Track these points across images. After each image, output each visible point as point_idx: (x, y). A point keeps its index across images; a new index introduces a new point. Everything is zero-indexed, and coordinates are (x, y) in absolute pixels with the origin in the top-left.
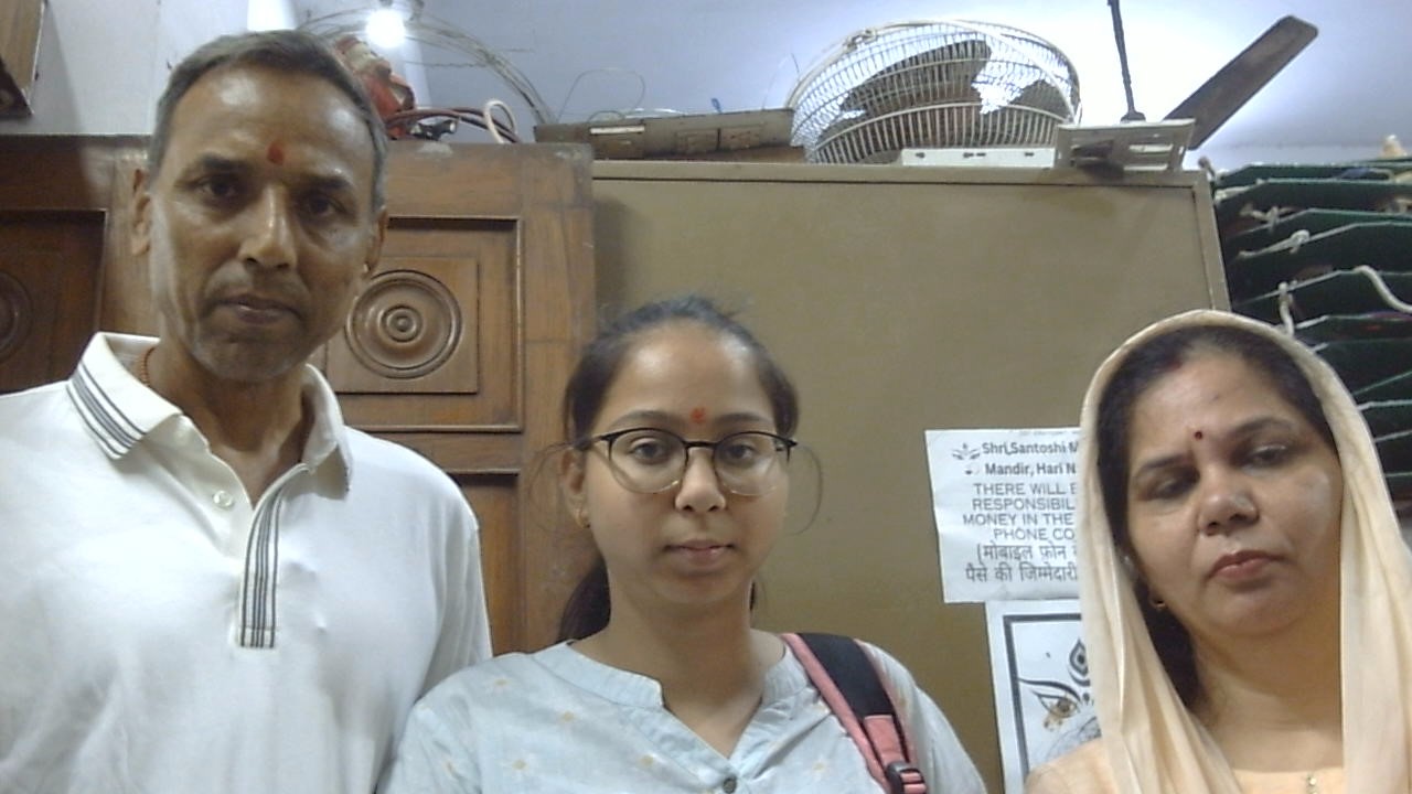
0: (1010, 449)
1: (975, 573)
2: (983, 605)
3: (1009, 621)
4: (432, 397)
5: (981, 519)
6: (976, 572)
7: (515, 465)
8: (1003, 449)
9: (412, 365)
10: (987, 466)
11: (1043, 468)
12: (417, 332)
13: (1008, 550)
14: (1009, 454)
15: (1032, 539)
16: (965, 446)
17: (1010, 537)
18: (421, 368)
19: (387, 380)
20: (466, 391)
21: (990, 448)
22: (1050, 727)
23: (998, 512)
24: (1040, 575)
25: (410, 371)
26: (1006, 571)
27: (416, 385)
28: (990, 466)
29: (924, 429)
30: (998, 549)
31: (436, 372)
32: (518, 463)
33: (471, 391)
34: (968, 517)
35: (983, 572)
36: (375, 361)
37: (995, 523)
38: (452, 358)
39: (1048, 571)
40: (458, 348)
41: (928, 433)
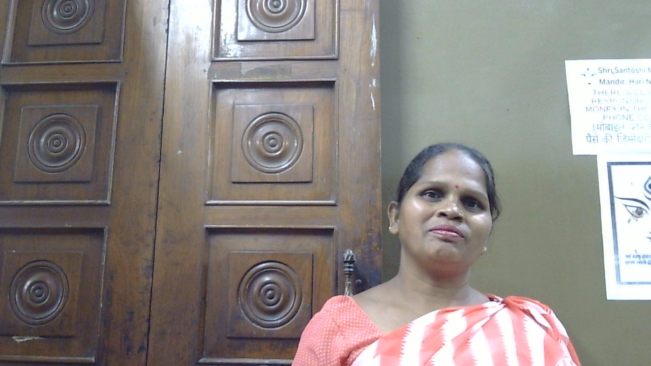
0: (614, 71)
1: (590, 138)
2: (596, 156)
3: (610, 165)
4: (290, 42)
5: (596, 109)
6: (592, 138)
7: (333, 77)
8: (610, 71)
9: (281, 25)
10: (600, 81)
11: (633, 81)
12: (283, 8)
13: (611, 126)
14: (613, 73)
15: (625, 119)
16: (588, 69)
17: (612, 119)
18: (286, 27)
19: (268, 33)
20: (309, 38)
21: (602, 70)
22: (630, 222)
23: (606, 106)
24: (629, 140)
25: (280, 28)
26: (609, 138)
27: (282, 36)
28: (602, 81)
29: (565, 60)
30: (605, 126)
31: (293, 28)
32: (336, 75)
33: (311, 38)
34: (589, 108)
35: (596, 138)
36: (263, 24)
37: (605, 111)
38: (302, 20)
39: (633, 138)
40: (304, 15)
41: (566, 62)
